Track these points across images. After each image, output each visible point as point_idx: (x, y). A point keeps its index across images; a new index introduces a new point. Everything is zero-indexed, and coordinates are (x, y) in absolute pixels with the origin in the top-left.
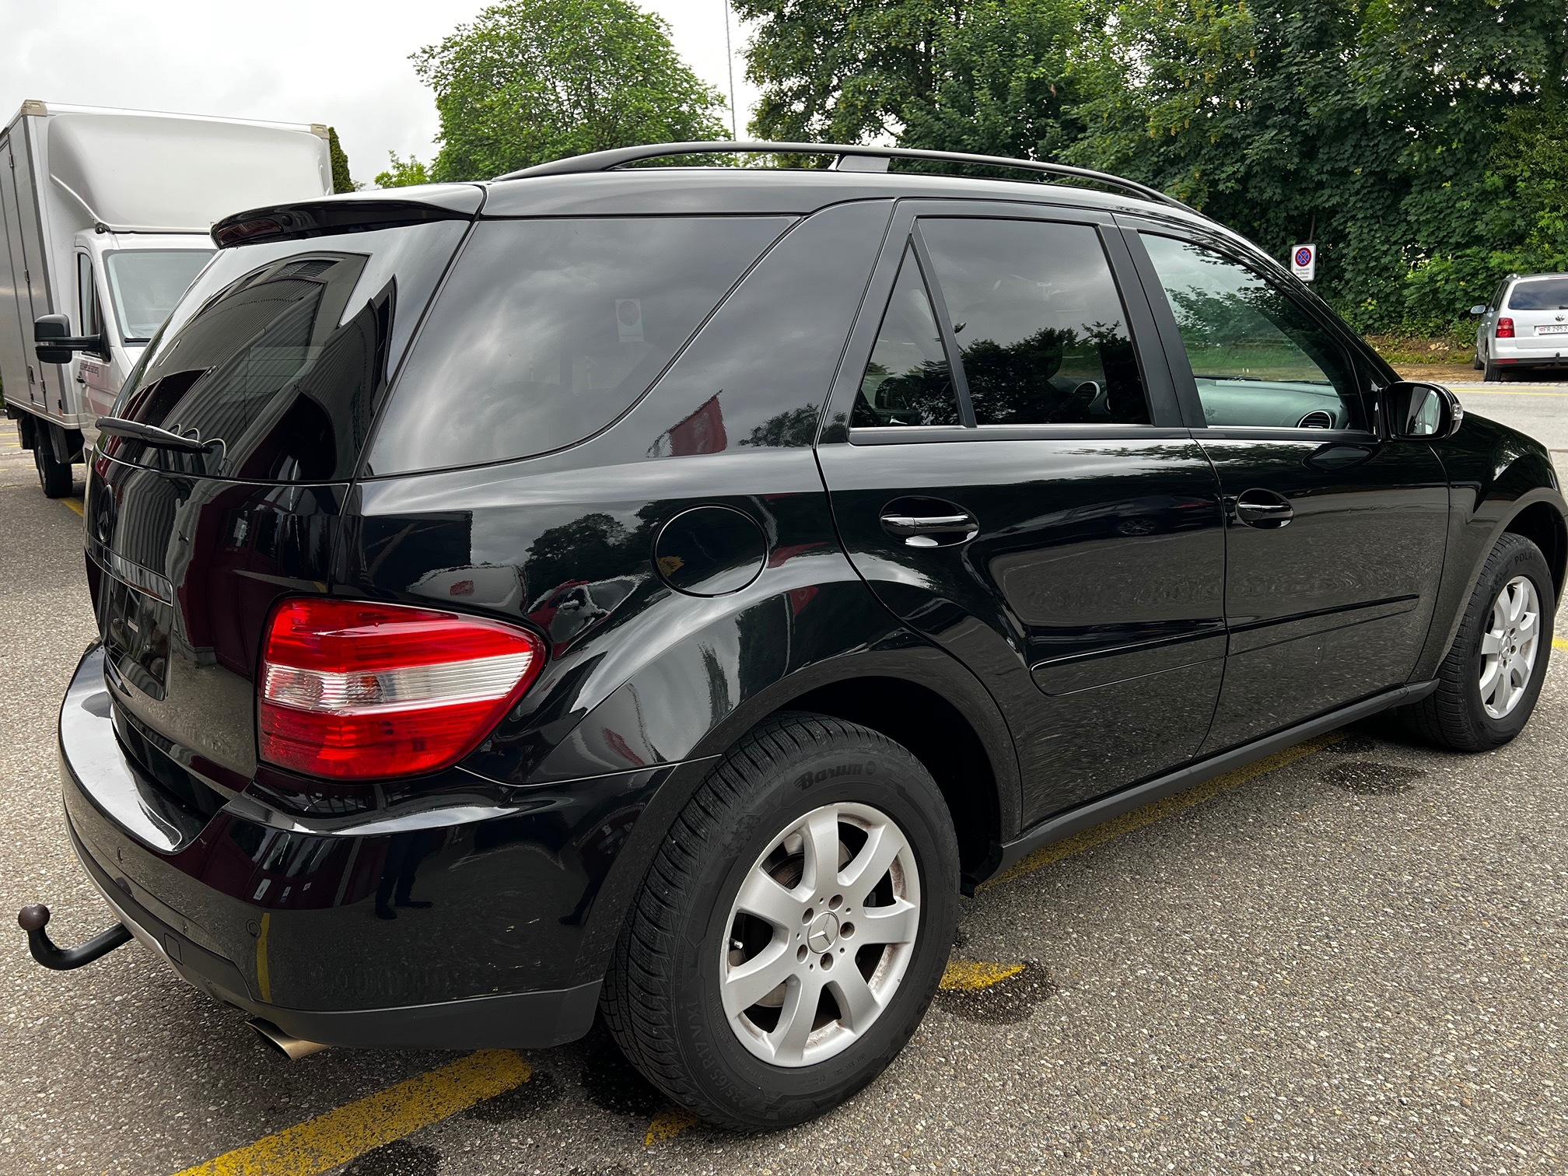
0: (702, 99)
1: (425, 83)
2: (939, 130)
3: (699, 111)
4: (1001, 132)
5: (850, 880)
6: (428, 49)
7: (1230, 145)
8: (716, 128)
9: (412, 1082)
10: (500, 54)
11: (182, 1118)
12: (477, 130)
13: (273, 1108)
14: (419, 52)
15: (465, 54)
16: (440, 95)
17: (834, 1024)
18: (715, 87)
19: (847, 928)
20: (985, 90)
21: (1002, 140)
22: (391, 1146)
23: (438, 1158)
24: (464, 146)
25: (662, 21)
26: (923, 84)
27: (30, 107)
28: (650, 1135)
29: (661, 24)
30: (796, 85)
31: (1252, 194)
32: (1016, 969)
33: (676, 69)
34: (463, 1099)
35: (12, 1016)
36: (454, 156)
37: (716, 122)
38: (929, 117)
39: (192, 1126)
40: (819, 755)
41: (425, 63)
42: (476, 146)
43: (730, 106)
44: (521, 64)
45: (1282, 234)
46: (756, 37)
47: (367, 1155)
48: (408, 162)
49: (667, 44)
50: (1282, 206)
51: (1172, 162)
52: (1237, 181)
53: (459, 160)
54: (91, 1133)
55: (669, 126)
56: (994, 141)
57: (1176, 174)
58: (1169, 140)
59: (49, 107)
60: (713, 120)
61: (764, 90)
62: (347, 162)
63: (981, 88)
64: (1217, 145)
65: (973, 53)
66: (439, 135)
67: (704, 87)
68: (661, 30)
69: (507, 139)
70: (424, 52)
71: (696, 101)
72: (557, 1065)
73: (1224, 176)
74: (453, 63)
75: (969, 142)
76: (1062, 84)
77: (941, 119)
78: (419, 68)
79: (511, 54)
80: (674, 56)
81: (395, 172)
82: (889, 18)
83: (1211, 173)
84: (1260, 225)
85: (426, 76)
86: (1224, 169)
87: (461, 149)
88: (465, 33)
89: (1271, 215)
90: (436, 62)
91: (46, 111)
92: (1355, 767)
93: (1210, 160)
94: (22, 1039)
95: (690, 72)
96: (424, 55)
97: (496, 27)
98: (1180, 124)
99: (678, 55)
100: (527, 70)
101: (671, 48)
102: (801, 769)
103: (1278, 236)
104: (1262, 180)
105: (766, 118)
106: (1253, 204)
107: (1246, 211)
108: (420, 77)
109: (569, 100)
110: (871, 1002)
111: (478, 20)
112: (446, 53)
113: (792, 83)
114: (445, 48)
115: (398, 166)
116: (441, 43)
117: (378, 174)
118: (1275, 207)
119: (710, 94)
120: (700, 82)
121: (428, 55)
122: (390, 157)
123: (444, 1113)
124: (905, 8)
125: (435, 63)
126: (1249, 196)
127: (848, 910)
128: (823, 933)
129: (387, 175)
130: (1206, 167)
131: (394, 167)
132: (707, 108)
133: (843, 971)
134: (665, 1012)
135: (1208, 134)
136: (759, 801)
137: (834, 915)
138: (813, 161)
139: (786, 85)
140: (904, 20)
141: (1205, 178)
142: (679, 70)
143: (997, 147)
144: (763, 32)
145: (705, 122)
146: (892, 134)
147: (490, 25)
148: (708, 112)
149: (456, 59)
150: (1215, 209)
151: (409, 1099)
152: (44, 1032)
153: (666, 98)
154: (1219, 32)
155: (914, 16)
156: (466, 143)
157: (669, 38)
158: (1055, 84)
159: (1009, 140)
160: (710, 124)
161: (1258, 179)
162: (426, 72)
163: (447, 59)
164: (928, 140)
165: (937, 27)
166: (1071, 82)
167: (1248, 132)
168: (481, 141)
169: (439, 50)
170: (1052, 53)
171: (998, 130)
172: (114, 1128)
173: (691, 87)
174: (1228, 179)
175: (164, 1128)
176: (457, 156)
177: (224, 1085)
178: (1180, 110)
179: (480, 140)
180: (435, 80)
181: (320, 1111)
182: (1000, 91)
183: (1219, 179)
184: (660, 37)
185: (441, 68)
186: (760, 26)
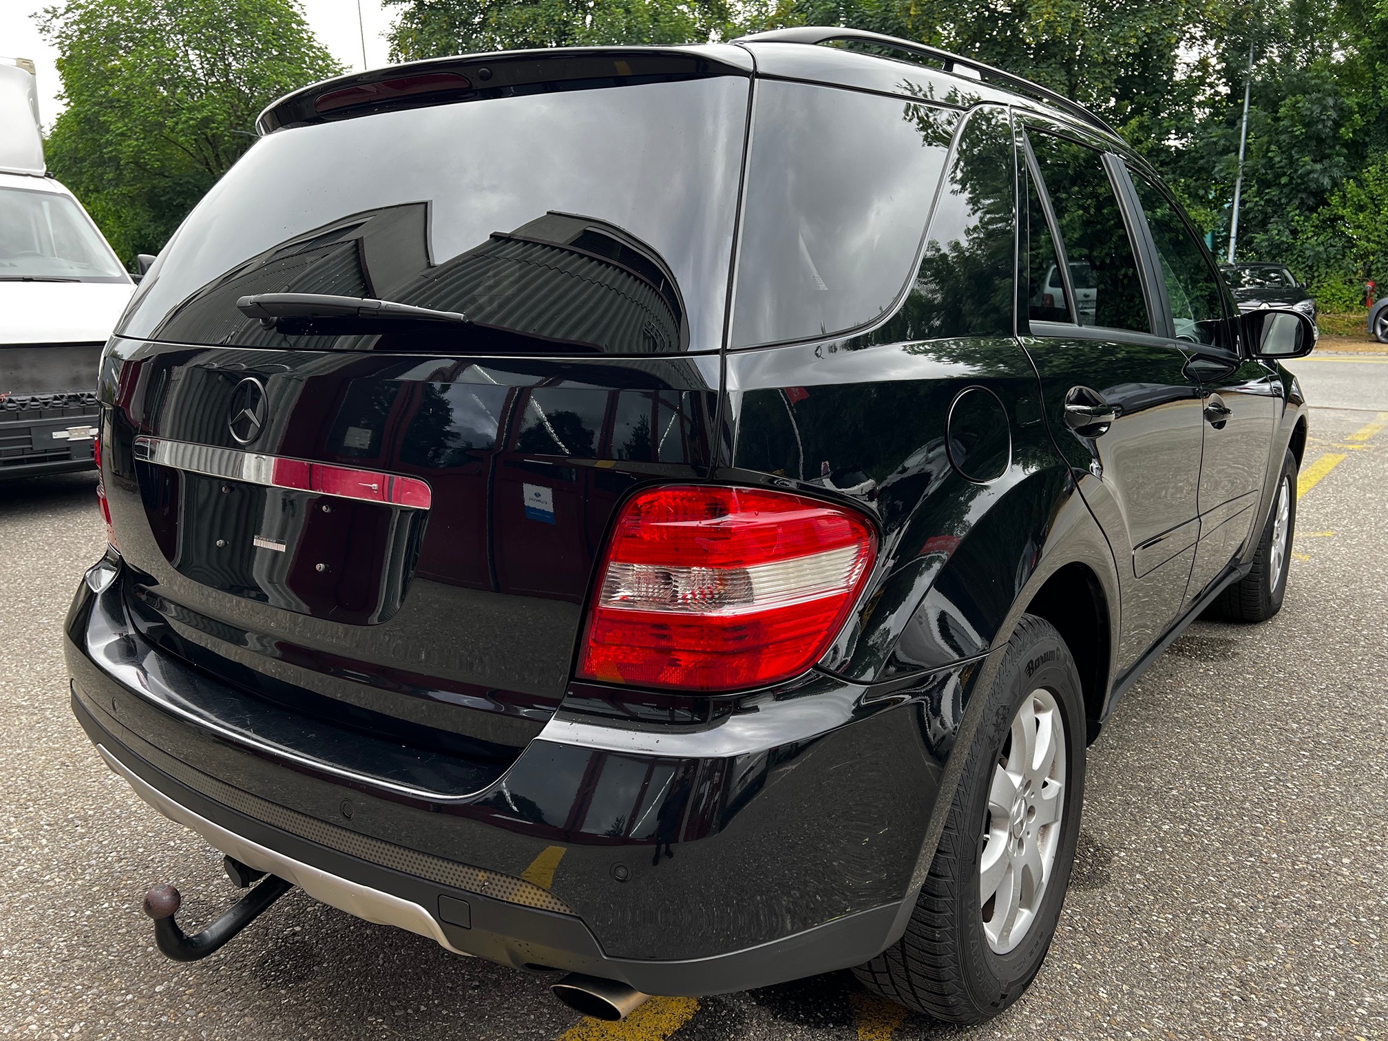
1: (48, 42)
6: (51, 9)
10: (127, 19)
14: (41, 12)
15: (91, 16)
24: (93, 107)
33: (312, 47)
36: (82, 116)
41: (48, 24)
42: (105, 108)
44: (151, 31)
46: (398, 21)
49: (302, 23)
53: (88, 120)
66: (61, 93)
67: (340, 67)
69: (139, 103)
70: (47, 11)
74: (77, 25)
78: (41, 27)
79: (139, 20)
80: (310, 34)
82: (527, 16)
85: (49, 35)
87: (89, 110)
90: (59, 22)
95: (327, 51)
96: (45, 14)
99: (313, 33)
100: (157, 37)
101: (305, 27)
108: (42, 36)
109: (203, 68)
112: (70, 15)
114: (68, 10)
120: (336, 61)
121: (50, 15)
124: (541, 8)
125: (58, 24)
140: (540, 19)
142: (315, 48)
144: (405, 18)
149: (81, 21)
155: (549, 15)
156: (95, 104)
157: (303, 17)
162: (48, 31)
163: (72, 20)
168: (111, 103)
169: (62, 11)
173: (328, 65)
176: (86, 116)
179: (111, 101)
180: (58, 40)
184: (293, 15)
185: (65, 29)
186: (402, 12)
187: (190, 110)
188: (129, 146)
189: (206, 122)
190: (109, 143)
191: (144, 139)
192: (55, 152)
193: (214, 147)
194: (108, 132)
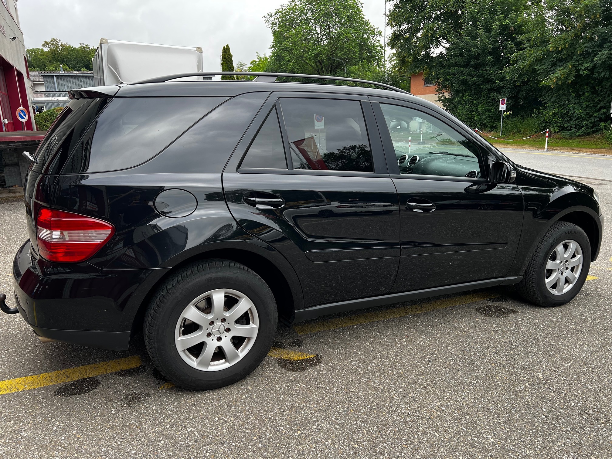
0: (373, 33)
1: (267, 27)
2: (462, 46)
3: (371, 38)
4: (488, 47)
5: (229, 314)
6: (270, 14)
7: (587, 55)
8: (377, 44)
9: (106, 362)
10: (296, 15)
11: (39, 362)
12: (285, 44)
13: (64, 364)
14: (266, 16)
15: (284, 15)
16: (273, 31)
17: (223, 361)
18: (378, 28)
19: (228, 330)
20: (482, 30)
21: (488, 50)
22: (88, 378)
23: (100, 383)
25: (359, 2)
26: (458, 26)
27: (103, 41)
28: (163, 387)
29: (359, 3)
30: (407, 28)
31: (596, 75)
32: (312, 356)
34: (117, 369)
35: (10, 329)
36: (276, 54)
37: (377, 42)
38: (458, 40)
39: (40, 365)
40: (216, 272)
41: (268, 19)
43: (383, 35)
44: (304, 19)
45: (608, 92)
46: (392, 8)
47: (81, 379)
48: (263, 56)
49: (361, 11)
50: (609, 81)
51: (560, 60)
52: (589, 70)
53: (277, 56)
54: (13, 363)
55: (358, 43)
56: (484, 50)
57: (561, 65)
58: (558, 52)
59: (109, 41)
60: (376, 41)
61: (393, 30)
62: (232, 57)
63: (480, 29)
64: (581, 55)
65: (479, 14)
66: (272, 46)
67: (373, 28)
68: (359, 5)
70: (269, 15)
71: (370, 34)
72: (149, 364)
73: (583, 68)
74: (278, 19)
75: (474, 51)
76: (516, 27)
77: (463, 42)
78: (266, 21)
79: (300, 16)
81: (258, 60)
82: (445, 0)
83: (577, 66)
84: (599, 89)
85: (268, 24)
86: (583, 65)
87: (279, 52)
88: (284, 8)
89: (604, 84)
90: (273, 19)
91: (108, 42)
92: (493, 307)
93: (578, 61)
94: (9, 336)
95: (369, 22)
97: (295, 5)
98: (564, 46)
99: (364, 15)
100: (307, 22)
101: (362, 13)
102: (208, 276)
103: (606, 93)
104: (600, 69)
105: (393, 41)
106: (595, 79)
107: (593, 82)
108: (266, 25)
109: (321, 33)
110: (237, 356)
111: (289, 3)
112: (276, 15)
113: (405, 27)
115: (259, 58)
116: (275, 11)
117: (252, 61)
118: (606, 81)
119: (376, 31)
120: (372, 26)
122: (256, 54)
123: (109, 372)
126: (594, 76)
127: (228, 324)
128: (218, 330)
129: (255, 61)
130: (575, 63)
131: (257, 58)
132: (374, 36)
133: (226, 344)
134: (153, 345)
135: (577, 50)
136: (190, 284)
137: (223, 325)
138: (411, 58)
139: (402, 28)
140: (451, 1)
141: (574, 68)
142: (364, 21)
143: (486, 53)
144: (395, 6)
145: (373, 42)
146: (444, 47)
147: (293, 5)
148: (374, 38)
149: (280, 17)
150: (579, 81)
151: (102, 366)
152: (16, 335)
153: (358, 32)
154: (584, 7)
156: (281, 49)
157: (362, 8)
158: (513, 27)
159: (491, 50)
160: (375, 43)
161: (599, 69)
162: (268, 22)
163: (277, 17)
164: (457, 50)
165: (465, 4)
166: (520, 26)
167: (595, 49)
169: (273, 14)
170: (513, 15)
171: (486, 46)
172: (20, 362)
173: (368, 28)
174: (585, 70)
175: (33, 364)
177: (55, 356)
178: (564, 40)
179: (286, 48)
180: (272, 25)
181: (76, 366)
182: (488, 30)
183: (581, 69)
184: (358, 9)
185: (274, 21)
186: (393, 4)
187: (313, 50)
188: (290, 65)
189: (318, 55)
190: (284, 64)
191: (296, 62)
192: (267, 69)
193: (321, 64)
194: (284, 60)
